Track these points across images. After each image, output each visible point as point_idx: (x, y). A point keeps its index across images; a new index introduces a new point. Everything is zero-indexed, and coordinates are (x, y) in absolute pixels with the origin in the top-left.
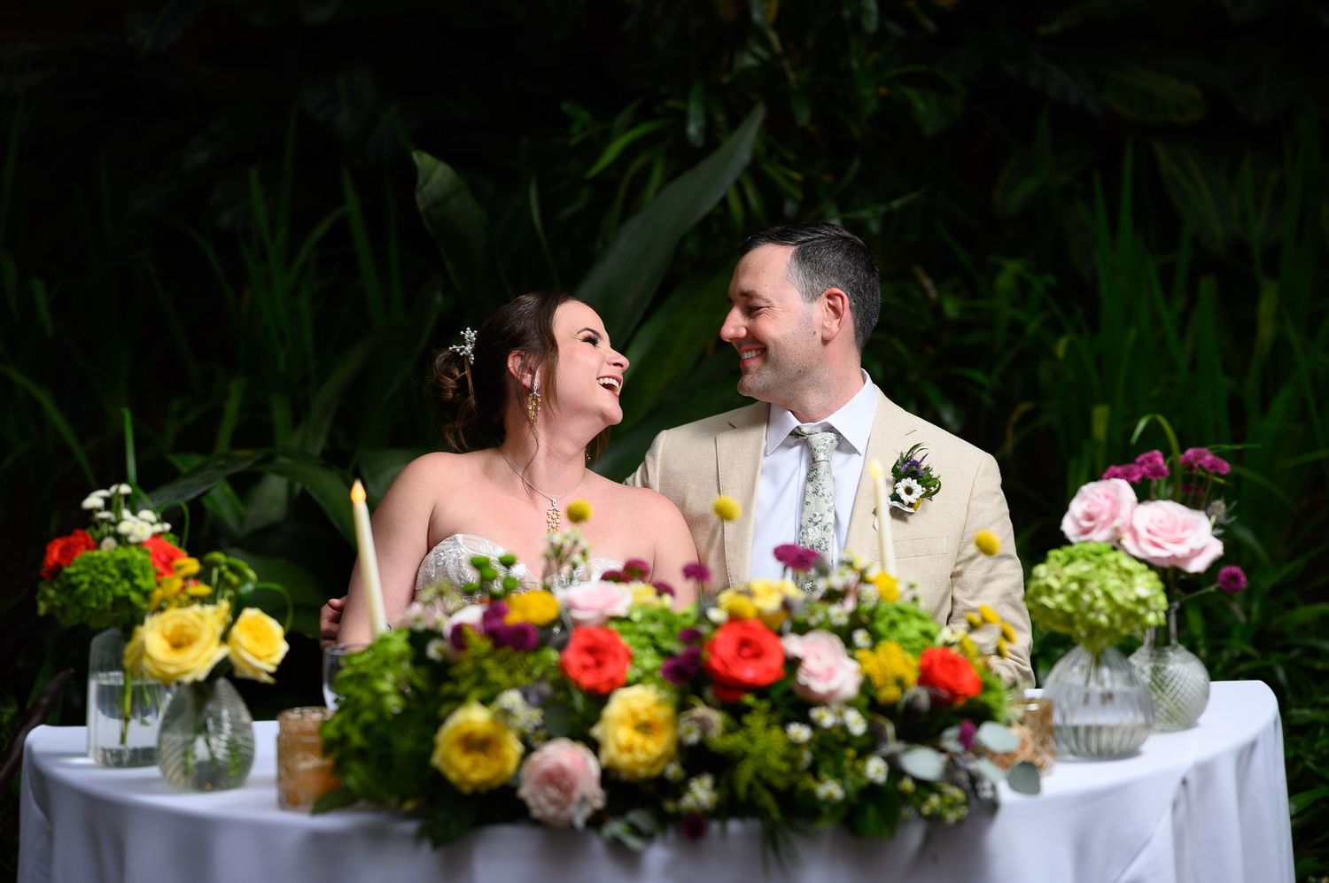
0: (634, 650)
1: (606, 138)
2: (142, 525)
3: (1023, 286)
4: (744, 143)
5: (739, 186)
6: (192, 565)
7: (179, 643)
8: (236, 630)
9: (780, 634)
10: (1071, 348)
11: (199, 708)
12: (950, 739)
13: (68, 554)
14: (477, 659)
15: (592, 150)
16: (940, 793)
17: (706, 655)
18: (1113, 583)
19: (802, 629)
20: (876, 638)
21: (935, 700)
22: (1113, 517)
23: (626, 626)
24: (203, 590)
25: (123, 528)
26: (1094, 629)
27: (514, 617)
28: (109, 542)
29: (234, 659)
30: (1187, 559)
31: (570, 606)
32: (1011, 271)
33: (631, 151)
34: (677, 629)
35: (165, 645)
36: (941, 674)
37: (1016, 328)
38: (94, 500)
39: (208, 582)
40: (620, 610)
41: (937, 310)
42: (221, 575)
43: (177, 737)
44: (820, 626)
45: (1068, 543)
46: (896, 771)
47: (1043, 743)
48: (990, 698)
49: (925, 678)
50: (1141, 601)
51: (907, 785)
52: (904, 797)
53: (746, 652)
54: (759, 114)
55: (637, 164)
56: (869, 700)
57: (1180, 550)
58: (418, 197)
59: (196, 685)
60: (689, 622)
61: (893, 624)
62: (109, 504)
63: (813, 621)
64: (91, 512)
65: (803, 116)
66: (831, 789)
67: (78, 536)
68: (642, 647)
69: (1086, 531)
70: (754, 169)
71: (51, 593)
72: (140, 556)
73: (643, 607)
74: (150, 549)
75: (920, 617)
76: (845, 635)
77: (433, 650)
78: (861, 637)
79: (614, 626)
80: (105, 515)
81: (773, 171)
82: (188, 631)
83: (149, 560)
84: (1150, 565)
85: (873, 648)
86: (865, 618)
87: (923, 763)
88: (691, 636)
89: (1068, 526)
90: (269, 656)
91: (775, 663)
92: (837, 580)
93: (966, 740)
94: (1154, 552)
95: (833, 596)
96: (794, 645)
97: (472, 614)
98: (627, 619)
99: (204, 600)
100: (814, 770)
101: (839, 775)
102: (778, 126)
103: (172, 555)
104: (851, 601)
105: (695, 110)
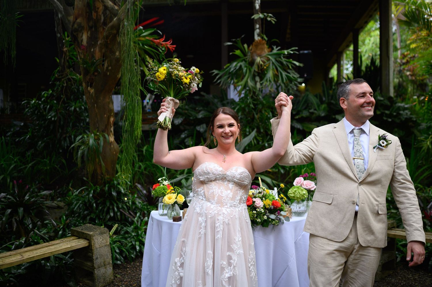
2: (166, 183)
4: (254, 133)
5: (253, 139)
6: (172, 188)
7: (170, 199)
8: (178, 197)
9: (252, 198)
11: (173, 208)
12: (276, 213)
13: (156, 187)
16: (275, 221)
18: (300, 191)
19: (255, 197)
20: (266, 199)
21: (274, 208)
22: (300, 182)
24: (173, 191)
25: (163, 183)
26: (297, 198)
28: (162, 185)
29: (177, 201)
30: (311, 188)
35: (168, 199)
36: (275, 204)
38: (160, 179)
39: (174, 191)
43: (170, 211)
44: (258, 197)
45: (294, 186)
46: (268, 218)
47: (290, 214)
48: (282, 208)
49: (273, 204)
50: (304, 194)
51: (270, 220)
52: (270, 222)
54: (255, 130)
56: (265, 207)
57: (310, 187)
59: (172, 205)
61: (268, 197)
62: (162, 180)
64: (159, 181)
65: (262, 131)
66: (259, 220)
67: (157, 184)
69: (297, 184)
70: (255, 137)
71: (154, 192)
72: (166, 187)
76: (261, 198)
78: (264, 199)
80: (161, 181)
81: (258, 138)
82: (171, 197)
84: (306, 189)
85: (265, 200)
86: (264, 196)
87: (273, 217)
89: (294, 183)
90: (182, 201)
91: (251, 202)
93: (279, 213)
94: (306, 187)
95: (260, 193)
96: (254, 200)
99: (173, 193)
100: (257, 217)
101: (260, 218)
102: (258, 132)
103: (170, 187)
104: (262, 194)
105: (248, 130)
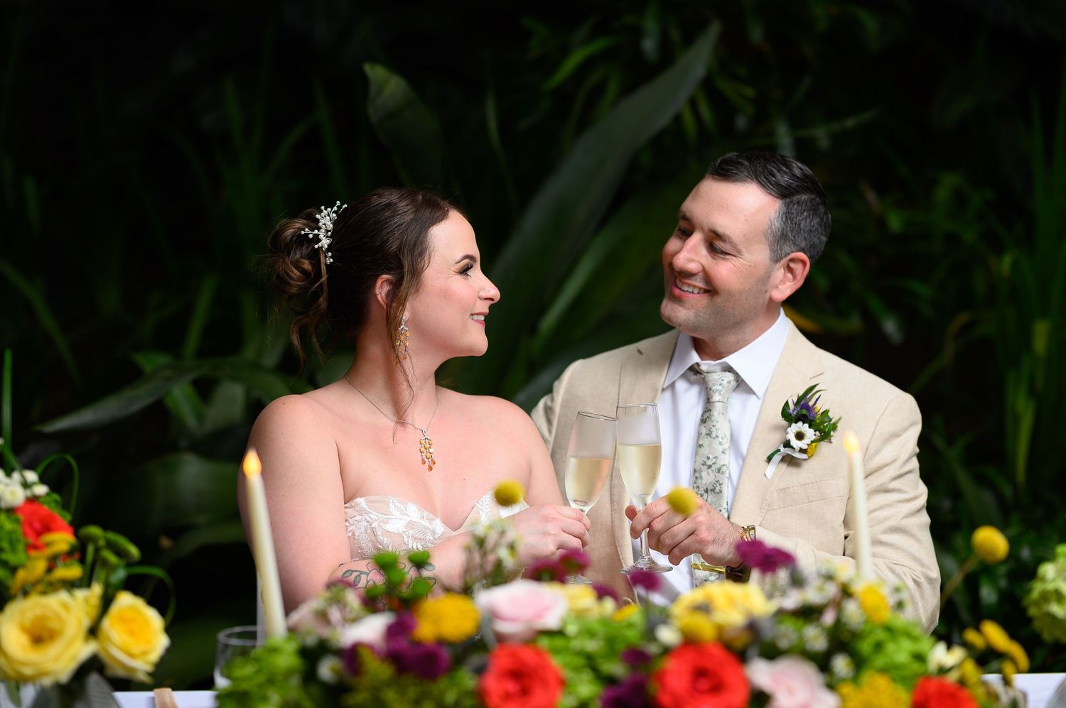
0: (567, 674)
1: (565, 51)
2: (16, 487)
3: (960, 199)
4: (699, 59)
5: (693, 103)
7: (40, 636)
8: (107, 623)
9: (742, 657)
10: (1015, 266)
14: (376, 690)
15: (549, 64)
17: (653, 688)
19: (772, 653)
20: (859, 663)
23: (559, 642)
24: (74, 571)
27: (426, 630)
29: (103, 656)
31: (493, 615)
32: (947, 184)
33: (587, 66)
34: (621, 647)
35: (25, 639)
37: (952, 239)
39: (81, 561)
40: (551, 622)
41: (881, 223)
42: (97, 550)
44: (792, 649)
53: (704, 684)
54: (714, 30)
55: (594, 78)
58: (371, 110)
60: (633, 636)
61: (879, 647)
63: (784, 644)
65: (756, 34)
68: (577, 669)
70: (708, 84)
72: (9, 525)
73: (580, 615)
74: (21, 517)
75: (909, 635)
76: (822, 663)
77: (327, 669)
78: (841, 664)
79: (544, 643)
82: (53, 624)
83: (19, 530)
85: (855, 679)
86: (845, 637)
88: (636, 657)
90: (144, 653)
91: (738, 698)
92: (812, 595)
95: (808, 613)
96: (761, 673)
97: (371, 629)
98: (559, 633)
99: (71, 585)
102: (732, 45)
103: (47, 527)
104: (829, 618)
105: (651, 25)
